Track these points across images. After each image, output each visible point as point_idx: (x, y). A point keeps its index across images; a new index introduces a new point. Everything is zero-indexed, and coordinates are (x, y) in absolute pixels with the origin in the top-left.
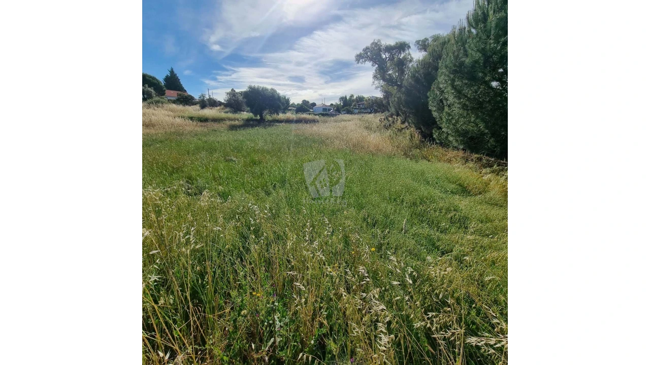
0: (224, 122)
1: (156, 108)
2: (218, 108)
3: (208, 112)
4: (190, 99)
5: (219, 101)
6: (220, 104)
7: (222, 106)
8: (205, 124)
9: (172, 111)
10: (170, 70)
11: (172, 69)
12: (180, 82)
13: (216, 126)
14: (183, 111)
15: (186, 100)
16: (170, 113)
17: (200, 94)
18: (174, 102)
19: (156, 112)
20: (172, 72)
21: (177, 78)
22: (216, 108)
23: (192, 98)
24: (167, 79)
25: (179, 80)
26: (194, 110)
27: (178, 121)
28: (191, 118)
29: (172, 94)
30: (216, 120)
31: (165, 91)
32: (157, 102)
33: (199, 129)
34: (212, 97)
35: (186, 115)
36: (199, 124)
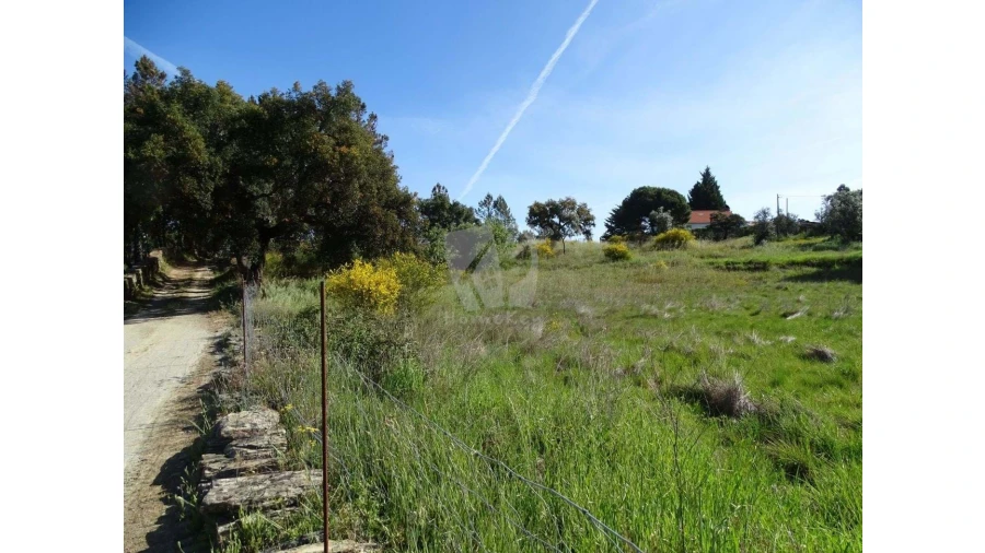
3: (772, 251)
4: (734, 224)
6: (804, 226)
7: (809, 232)
8: (760, 275)
10: (703, 171)
11: (707, 170)
12: (718, 193)
15: (727, 228)
17: (758, 210)
18: (703, 235)
20: (707, 176)
21: (715, 184)
22: (792, 237)
23: (738, 219)
24: (696, 191)
25: (717, 188)
29: (701, 218)
31: (689, 214)
34: (784, 212)
36: (749, 275)
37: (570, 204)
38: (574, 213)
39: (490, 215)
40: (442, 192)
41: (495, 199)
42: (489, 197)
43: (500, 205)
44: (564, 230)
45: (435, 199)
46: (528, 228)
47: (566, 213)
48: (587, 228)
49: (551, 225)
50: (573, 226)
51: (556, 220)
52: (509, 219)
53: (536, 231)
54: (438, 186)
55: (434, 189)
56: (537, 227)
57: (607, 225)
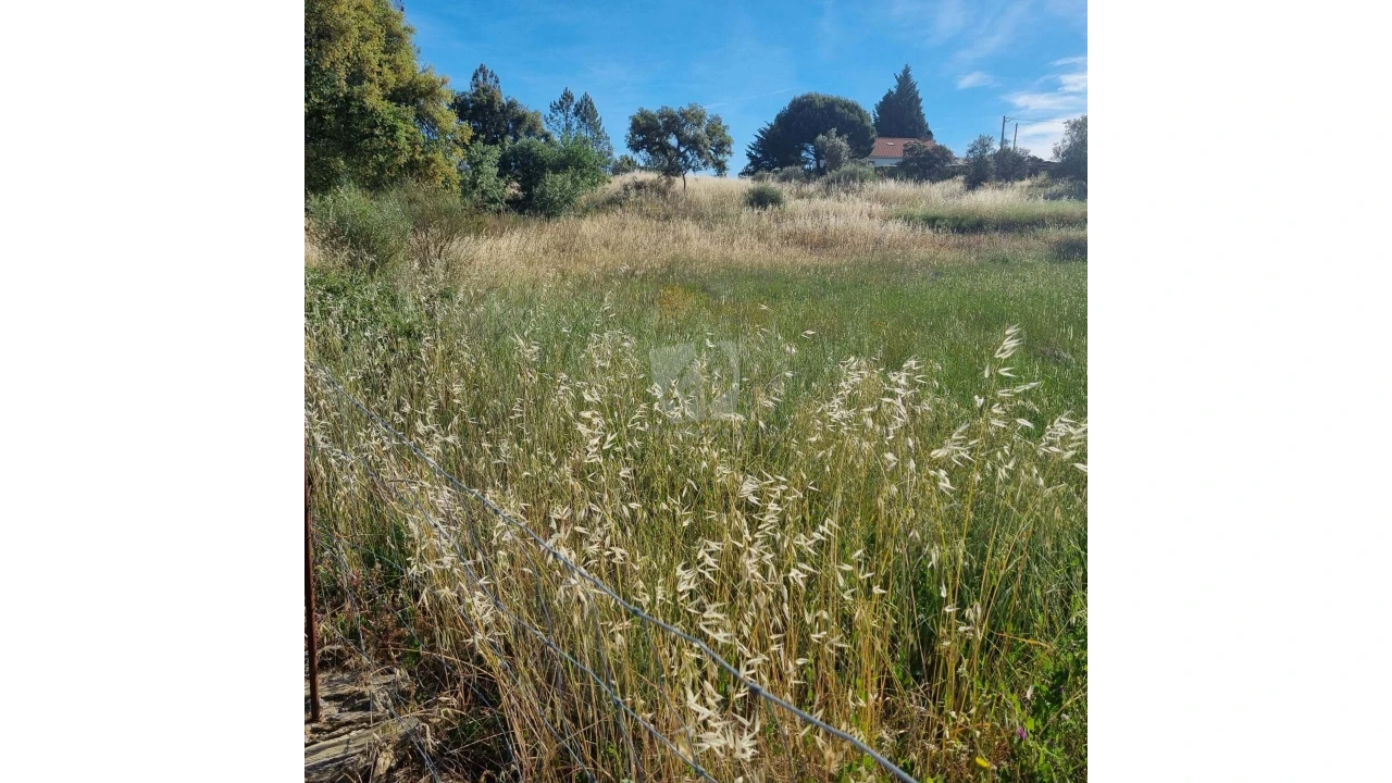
0: (1039, 231)
1: (843, 195)
2: (1027, 182)
3: (991, 199)
4: (937, 161)
5: (1034, 159)
6: (1036, 166)
7: (1043, 176)
8: (972, 239)
9: (884, 200)
10: (900, 73)
11: (906, 71)
12: (919, 109)
13: (1006, 244)
14: (912, 201)
15: (927, 165)
16: (878, 208)
17: (972, 139)
18: (891, 174)
19: (843, 206)
20: (905, 81)
22: (1018, 184)
23: (944, 154)
24: (886, 106)
25: (919, 101)
26: (942, 195)
27: (896, 229)
28: (932, 221)
29: (890, 149)
30: (1010, 225)
31: (873, 141)
32: (853, 176)
33: (949, 256)
34: (1011, 146)
35: (921, 209)
36: (955, 239)
37: (695, 117)
38: (701, 131)
39: (568, 126)
40: (490, 82)
41: (577, 99)
42: (567, 97)
43: (586, 112)
44: (685, 158)
45: (477, 94)
46: (630, 153)
47: (690, 132)
48: (720, 158)
49: (664, 148)
50: (700, 155)
51: (673, 141)
52: (599, 137)
53: (641, 157)
54: (482, 69)
55: (475, 76)
56: (643, 153)
57: (749, 155)
